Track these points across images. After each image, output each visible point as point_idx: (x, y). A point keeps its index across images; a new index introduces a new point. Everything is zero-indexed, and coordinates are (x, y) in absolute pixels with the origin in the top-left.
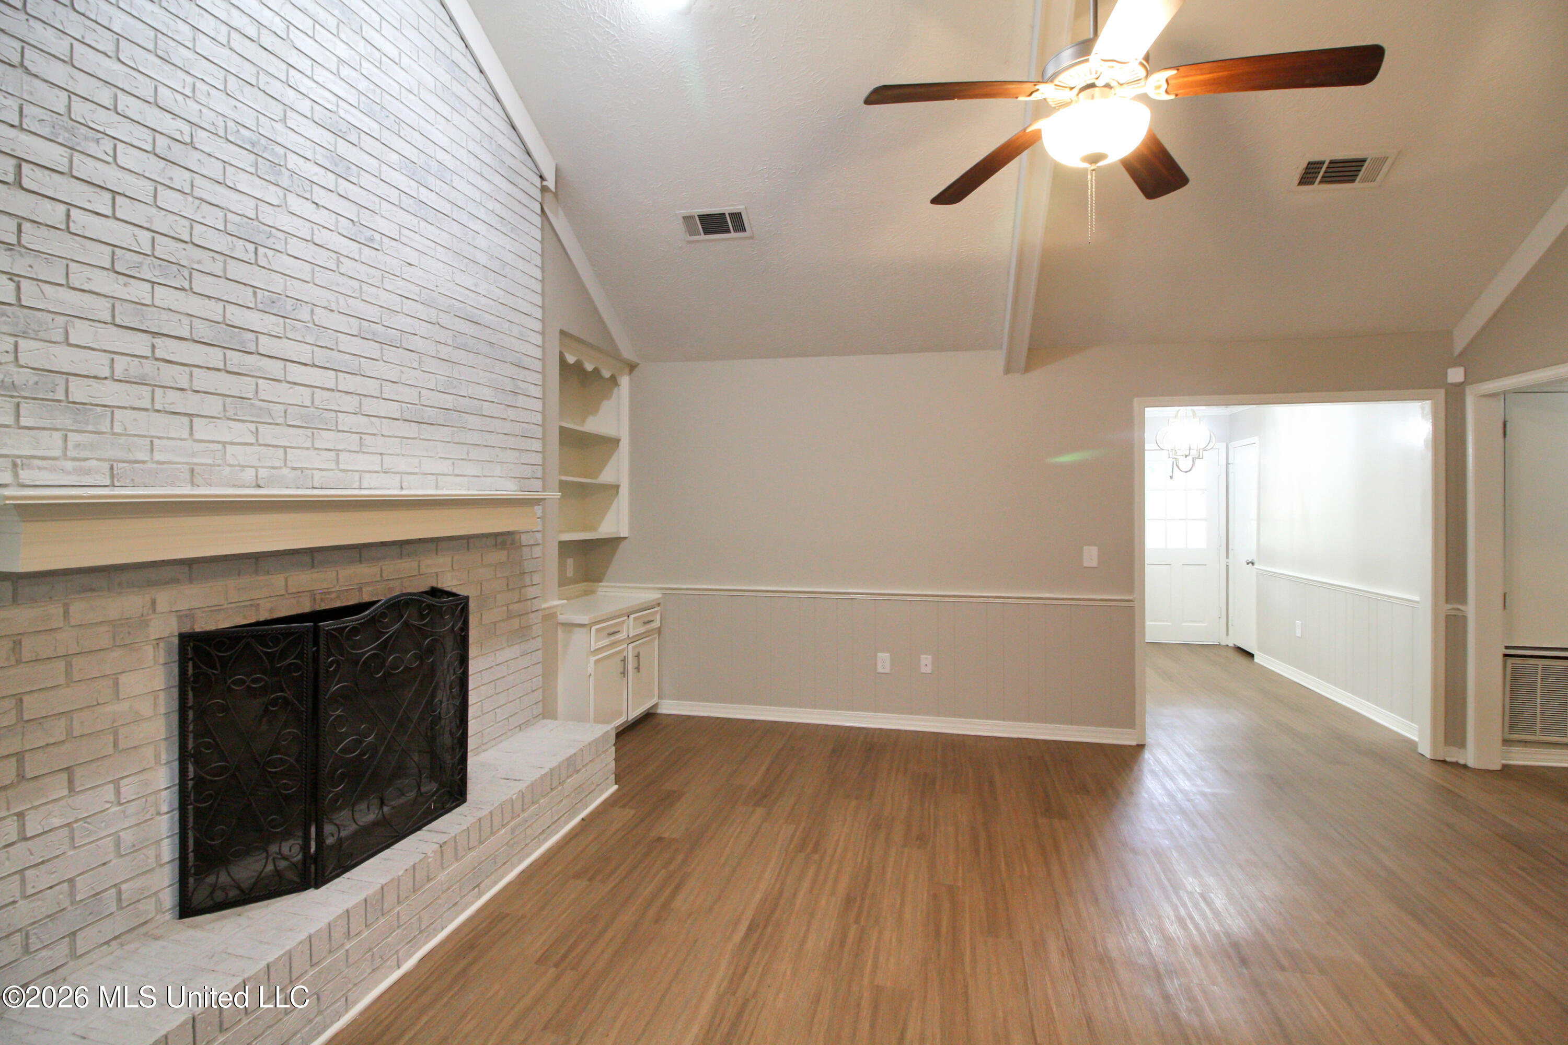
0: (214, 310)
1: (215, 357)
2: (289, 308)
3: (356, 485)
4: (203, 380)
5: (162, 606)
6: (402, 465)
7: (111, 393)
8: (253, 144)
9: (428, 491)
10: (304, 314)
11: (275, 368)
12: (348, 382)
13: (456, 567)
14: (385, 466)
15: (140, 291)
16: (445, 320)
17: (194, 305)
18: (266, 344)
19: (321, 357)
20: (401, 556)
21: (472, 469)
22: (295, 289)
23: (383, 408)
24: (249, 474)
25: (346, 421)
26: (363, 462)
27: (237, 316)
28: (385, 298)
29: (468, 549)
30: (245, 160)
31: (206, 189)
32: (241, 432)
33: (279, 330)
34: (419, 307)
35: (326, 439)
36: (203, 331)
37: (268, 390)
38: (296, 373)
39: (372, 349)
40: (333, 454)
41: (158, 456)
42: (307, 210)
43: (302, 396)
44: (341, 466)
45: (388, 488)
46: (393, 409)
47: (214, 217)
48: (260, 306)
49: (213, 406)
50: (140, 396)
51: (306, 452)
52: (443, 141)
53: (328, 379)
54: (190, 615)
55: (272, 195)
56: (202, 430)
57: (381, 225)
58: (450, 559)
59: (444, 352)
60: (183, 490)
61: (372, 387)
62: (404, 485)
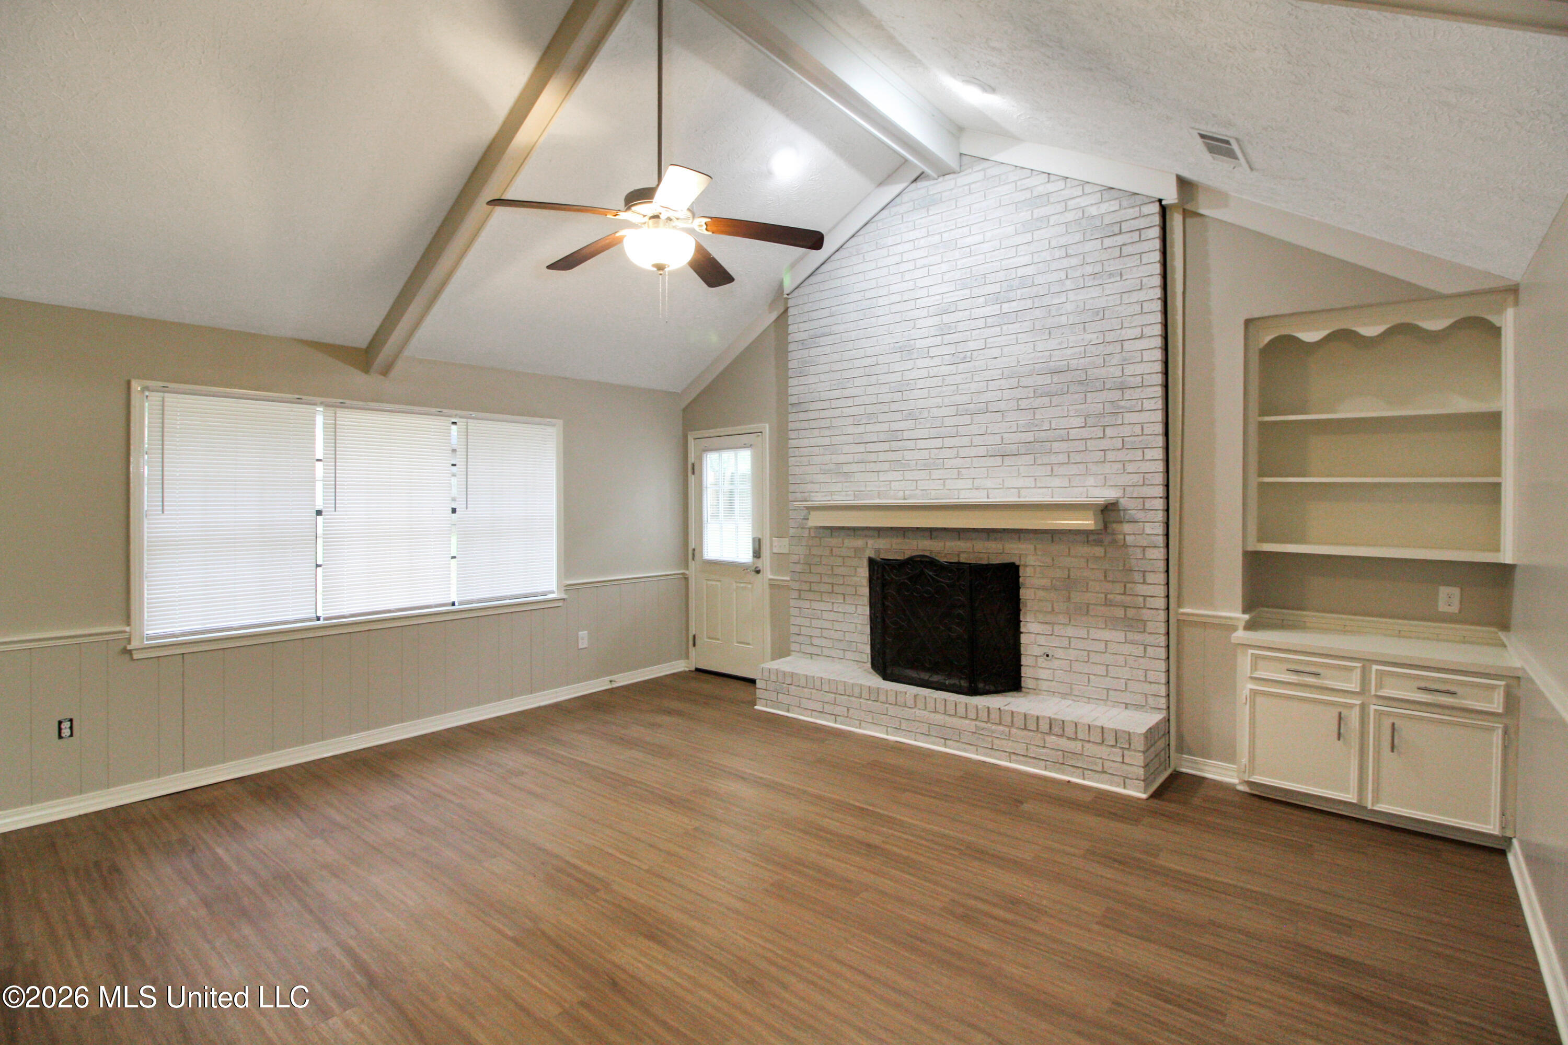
0: (885, 427)
1: (886, 446)
2: (918, 414)
3: (956, 497)
4: (882, 456)
5: (870, 545)
6: (989, 483)
7: (854, 468)
8: (900, 348)
9: (1012, 498)
10: (925, 414)
11: (911, 444)
12: (949, 442)
13: (1039, 553)
14: (975, 485)
15: (861, 429)
16: (1025, 381)
17: (878, 427)
18: (906, 435)
19: (933, 432)
20: (988, 539)
21: (1056, 482)
22: (920, 404)
23: (973, 452)
24: (901, 494)
25: (949, 464)
26: (960, 484)
27: (895, 426)
28: (974, 387)
29: (1053, 541)
30: (897, 357)
31: (883, 379)
32: (897, 475)
33: (913, 426)
34: (1003, 381)
35: (936, 474)
36: (883, 437)
37: (908, 455)
38: (921, 444)
39: (966, 419)
40: (942, 481)
41: (869, 489)
42: (928, 362)
43: (925, 454)
44: (947, 487)
45: (980, 498)
46: (982, 451)
47: (885, 388)
48: (905, 418)
49: (886, 466)
50: (861, 467)
51: (927, 482)
52: (1026, 259)
53: (938, 444)
54: (878, 551)
55: (910, 364)
56: (883, 477)
57: (972, 345)
58: (1032, 547)
59: (1023, 404)
60: (877, 501)
61: (965, 441)
62: (990, 496)
